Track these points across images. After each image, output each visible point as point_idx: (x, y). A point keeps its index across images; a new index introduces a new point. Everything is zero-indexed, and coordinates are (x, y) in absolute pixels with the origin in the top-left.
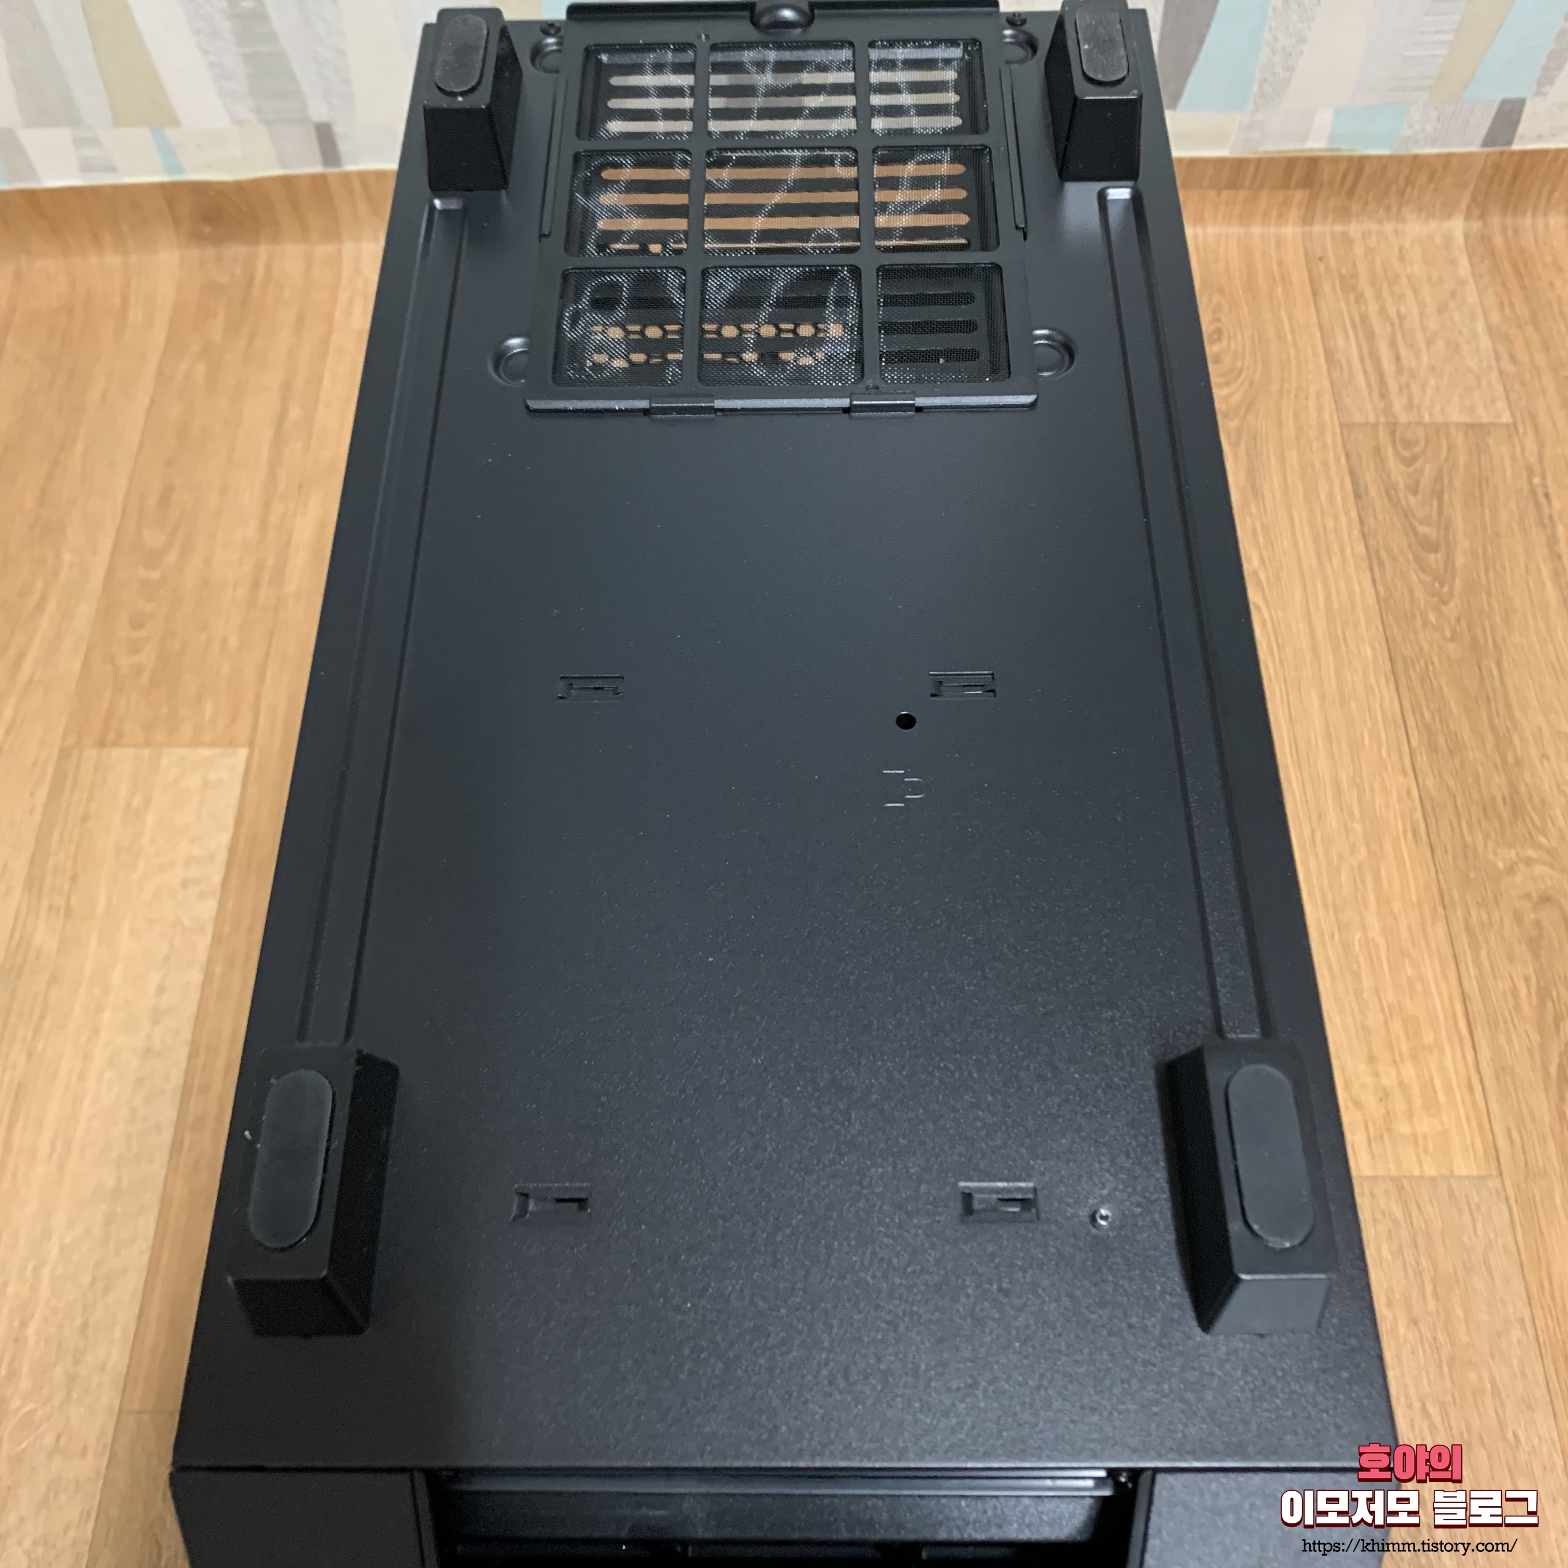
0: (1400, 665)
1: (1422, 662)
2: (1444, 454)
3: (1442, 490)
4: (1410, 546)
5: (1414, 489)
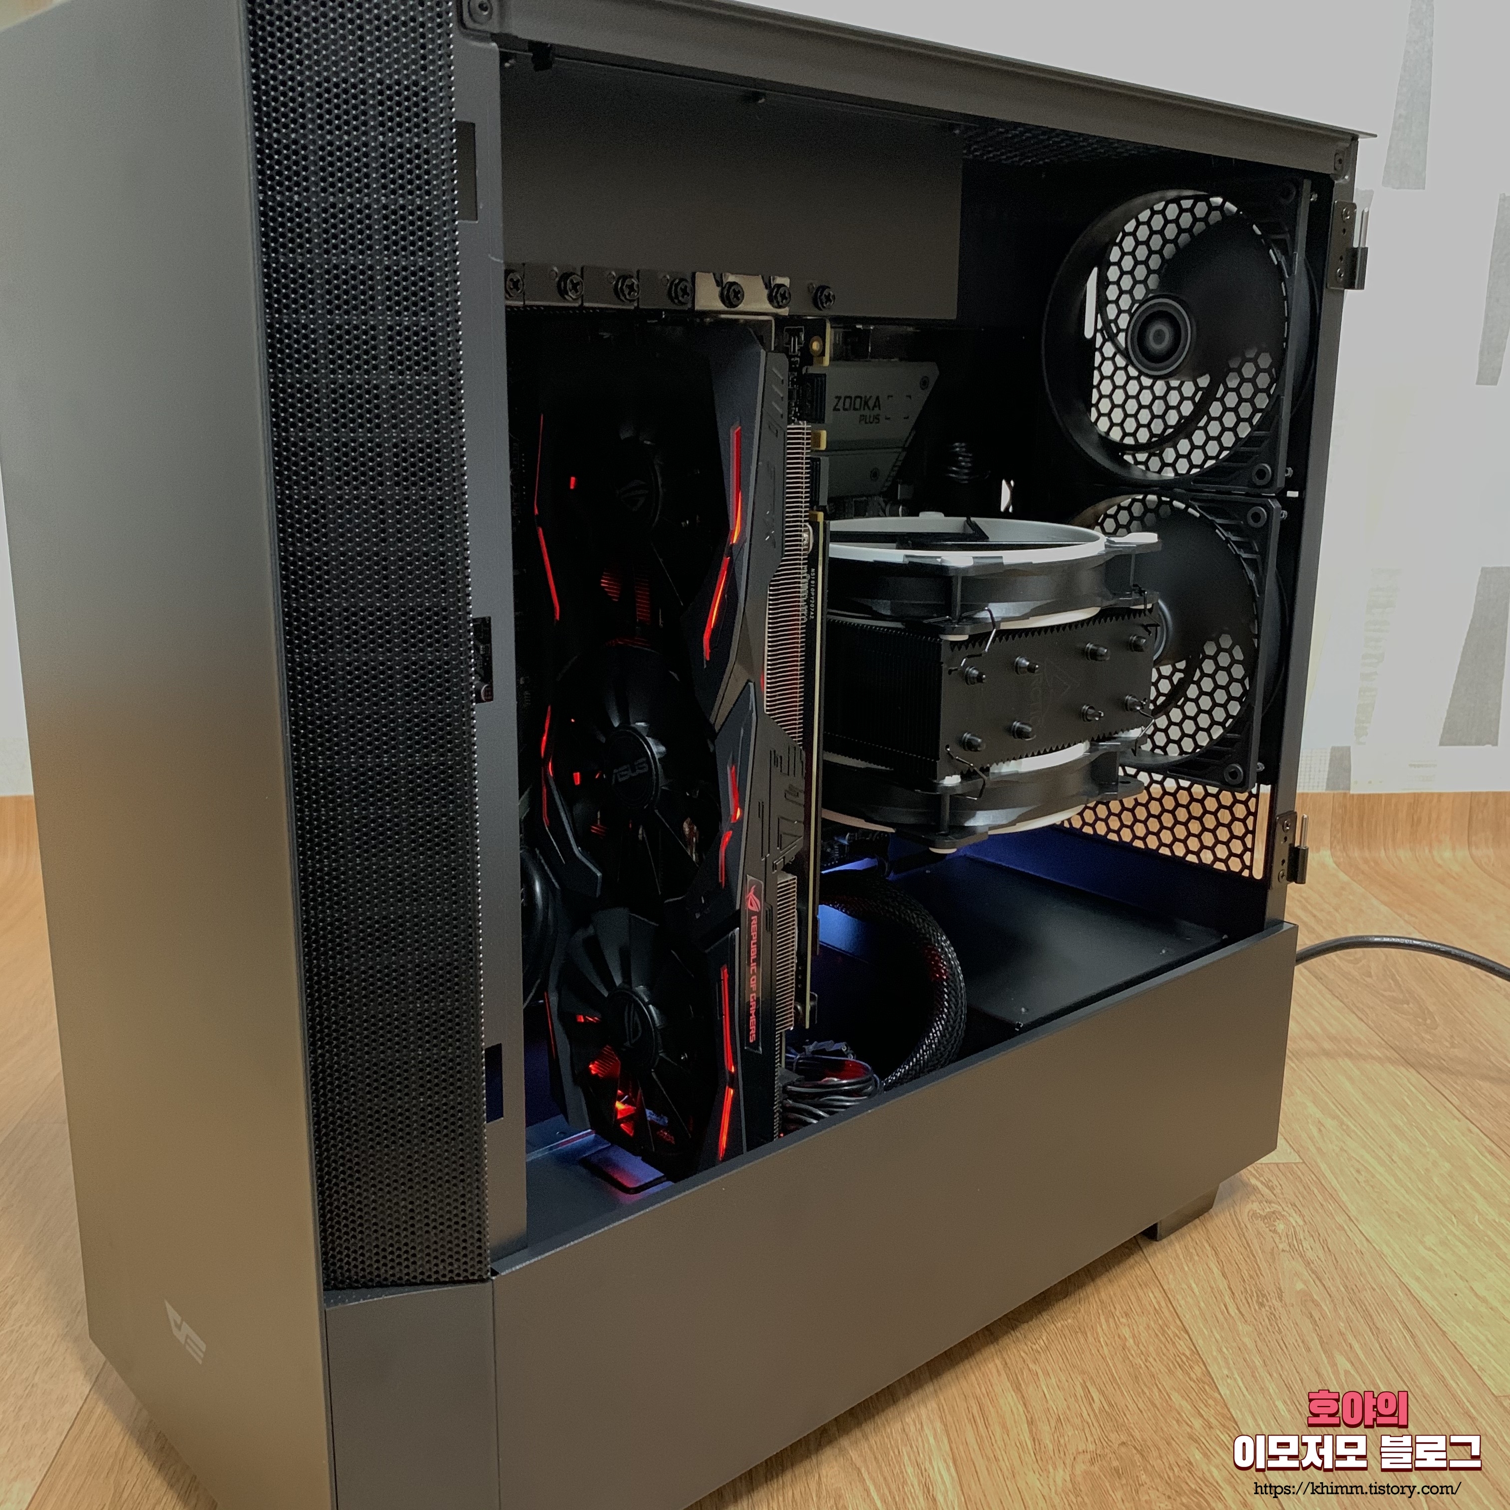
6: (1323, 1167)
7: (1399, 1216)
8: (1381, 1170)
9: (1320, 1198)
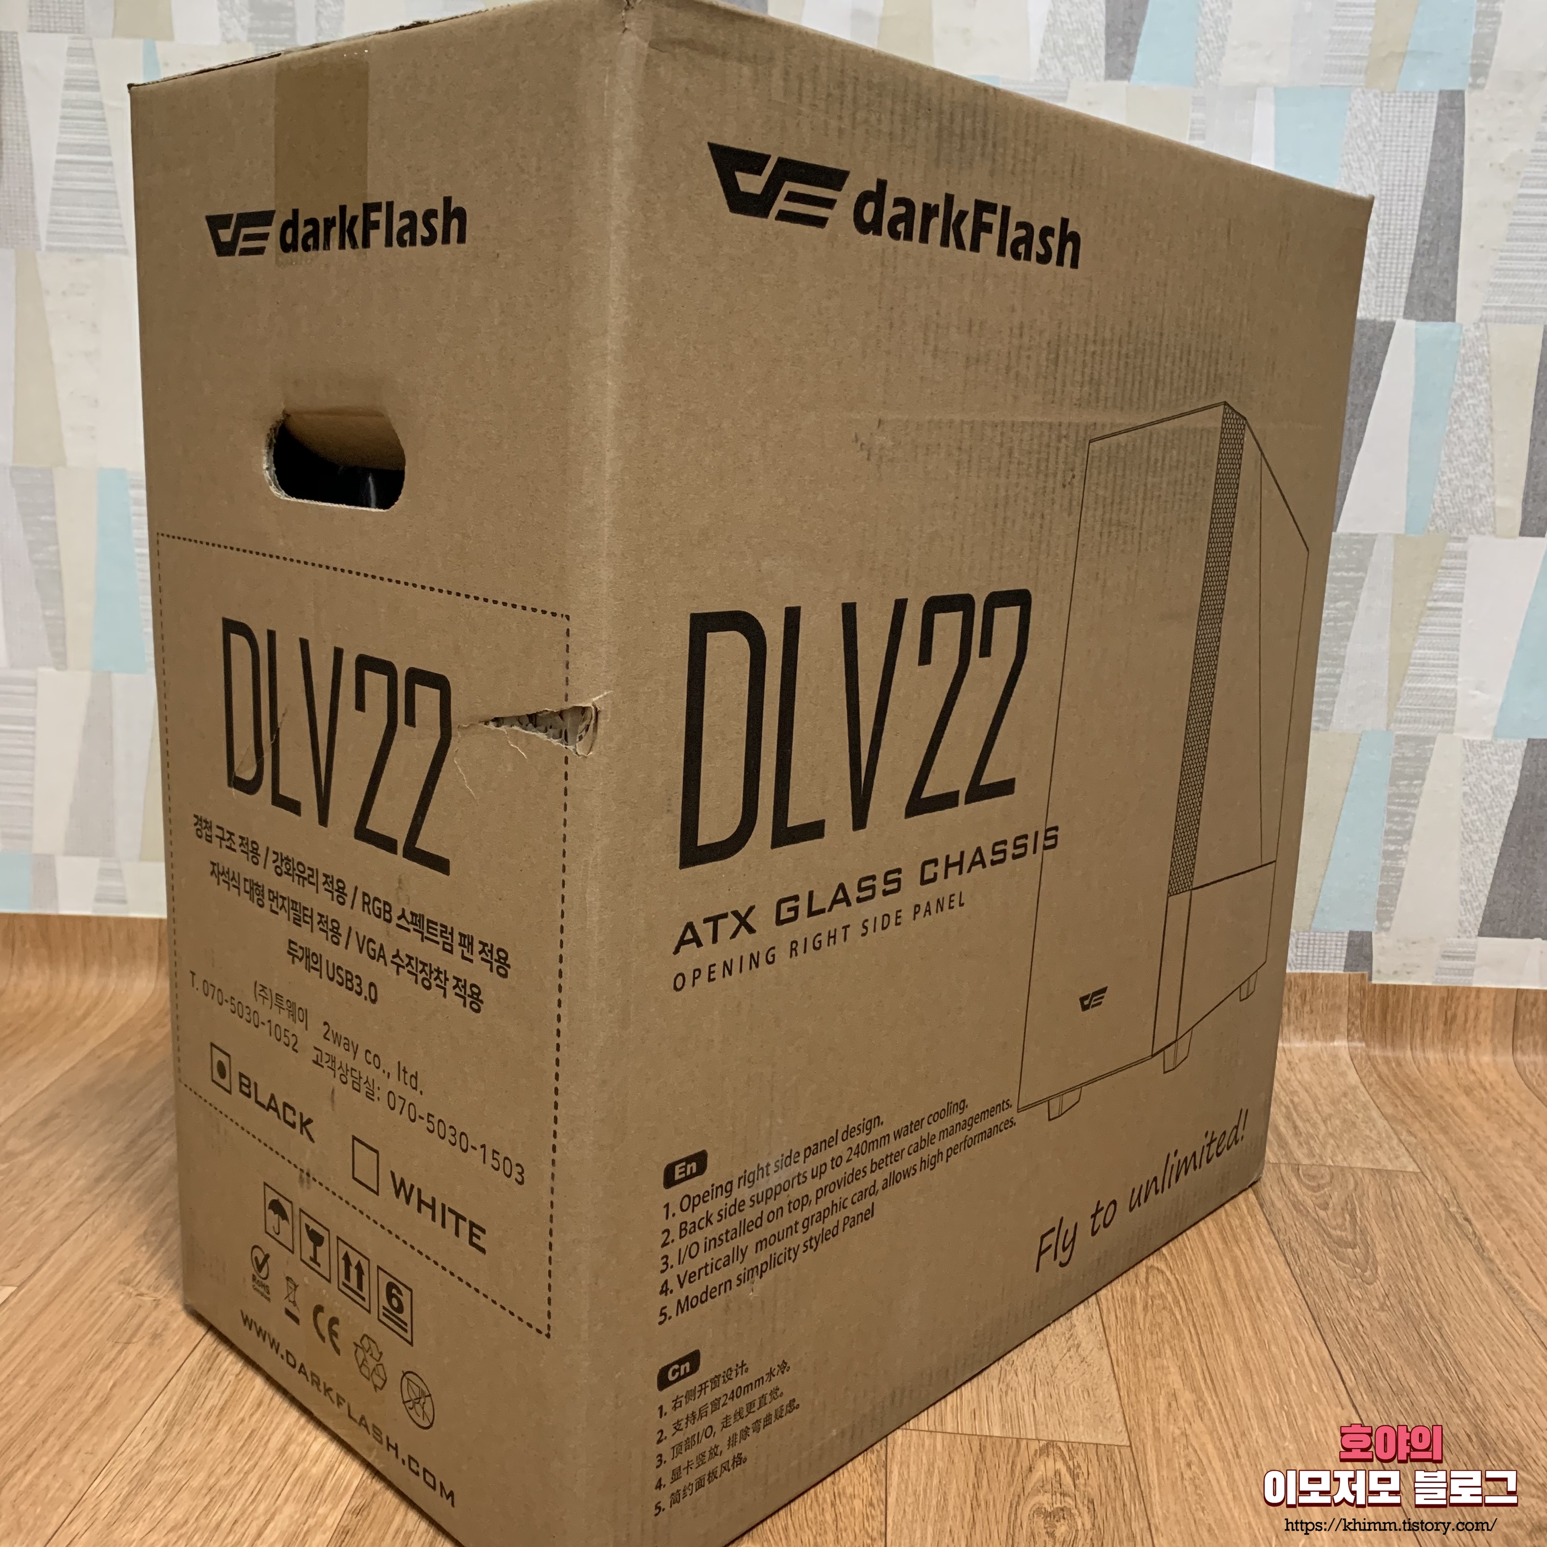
0: (1325, 1324)
1: (1351, 1325)
2: (1351, 1186)
3: (1354, 1209)
4: (1324, 1243)
5: (1325, 1207)
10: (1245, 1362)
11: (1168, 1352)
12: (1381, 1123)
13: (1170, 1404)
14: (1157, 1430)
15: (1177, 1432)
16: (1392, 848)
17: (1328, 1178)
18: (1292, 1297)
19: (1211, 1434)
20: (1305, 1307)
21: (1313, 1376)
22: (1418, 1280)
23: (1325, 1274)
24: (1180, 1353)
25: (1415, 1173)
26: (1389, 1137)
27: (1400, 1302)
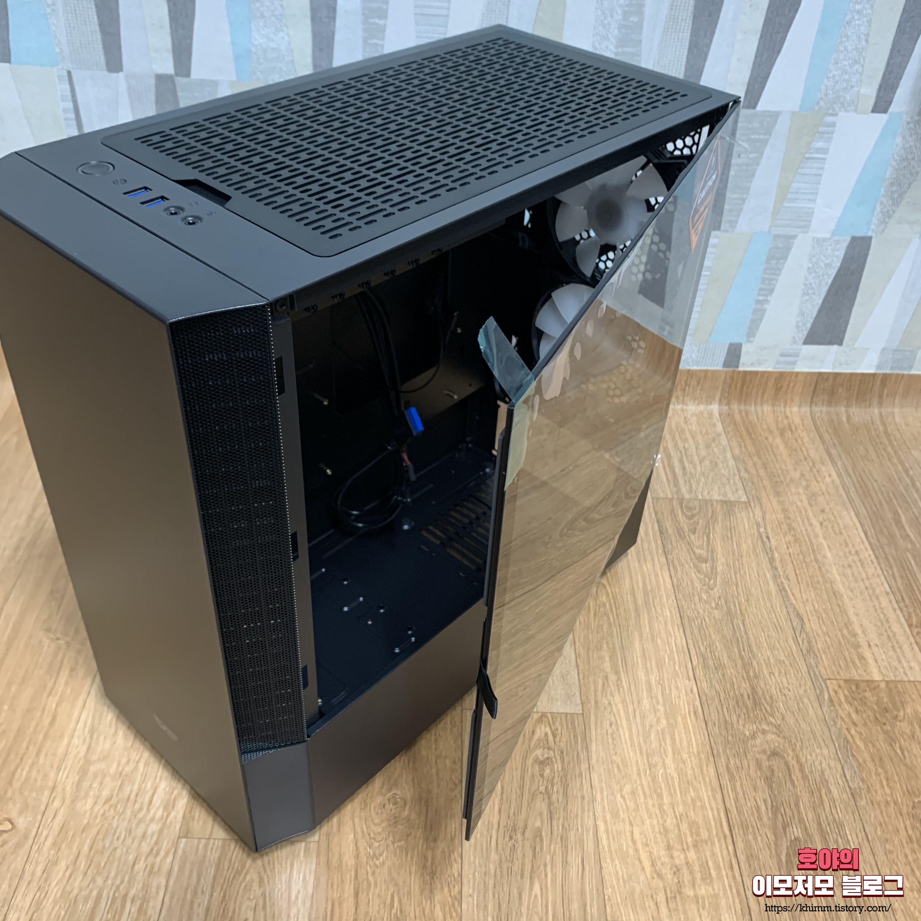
6: (593, 718)
7: (618, 766)
8: (625, 723)
9: (580, 747)
10: (643, 650)
11: (605, 646)
12: (731, 462)
13: (604, 684)
14: (596, 702)
15: (607, 702)
16: (761, 298)
17: (698, 509)
18: (671, 601)
19: (623, 703)
20: (677, 609)
21: (677, 659)
22: (737, 586)
23: (689, 583)
24: (611, 646)
25: (745, 502)
26: (734, 475)
27: (726, 603)
